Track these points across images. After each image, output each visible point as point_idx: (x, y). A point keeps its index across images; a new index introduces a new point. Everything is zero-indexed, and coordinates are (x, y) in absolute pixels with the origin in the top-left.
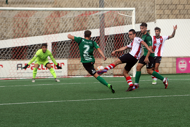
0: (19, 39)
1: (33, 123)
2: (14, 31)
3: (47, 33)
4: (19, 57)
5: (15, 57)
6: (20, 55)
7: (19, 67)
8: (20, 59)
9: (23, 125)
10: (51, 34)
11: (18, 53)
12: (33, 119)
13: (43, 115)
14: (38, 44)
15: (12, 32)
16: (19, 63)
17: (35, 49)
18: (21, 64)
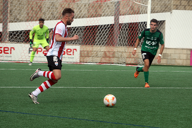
1: (42, 108)
2: (28, 14)
3: (60, 18)
5: (28, 40)
9: (32, 109)
13: (52, 100)
14: (51, 29)
15: (26, 15)
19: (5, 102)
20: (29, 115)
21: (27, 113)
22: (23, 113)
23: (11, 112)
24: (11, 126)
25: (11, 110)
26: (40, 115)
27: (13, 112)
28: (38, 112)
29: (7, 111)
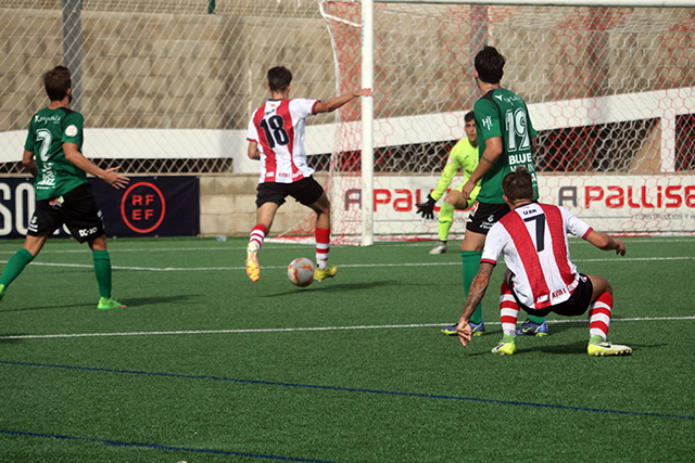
0: (559, 102)
1: (651, 390)
3: (662, 84)
4: (565, 163)
5: (554, 164)
6: (569, 157)
7: (567, 198)
8: (571, 170)
9: (619, 394)
10: (677, 86)
11: (564, 150)
12: (649, 377)
13: (678, 362)
14: (622, 123)
15: (545, 81)
16: (568, 185)
17: (610, 136)
18: (574, 189)
19: (522, 375)
20: (616, 418)
21: (608, 407)
22: (594, 410)
23: (553, 406)
24: (568, 454)
25: (549, 399)
26: (653, 414)
27: (560, 407)
28: (643, 406)
29: (538, 405)
